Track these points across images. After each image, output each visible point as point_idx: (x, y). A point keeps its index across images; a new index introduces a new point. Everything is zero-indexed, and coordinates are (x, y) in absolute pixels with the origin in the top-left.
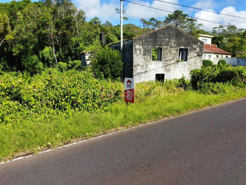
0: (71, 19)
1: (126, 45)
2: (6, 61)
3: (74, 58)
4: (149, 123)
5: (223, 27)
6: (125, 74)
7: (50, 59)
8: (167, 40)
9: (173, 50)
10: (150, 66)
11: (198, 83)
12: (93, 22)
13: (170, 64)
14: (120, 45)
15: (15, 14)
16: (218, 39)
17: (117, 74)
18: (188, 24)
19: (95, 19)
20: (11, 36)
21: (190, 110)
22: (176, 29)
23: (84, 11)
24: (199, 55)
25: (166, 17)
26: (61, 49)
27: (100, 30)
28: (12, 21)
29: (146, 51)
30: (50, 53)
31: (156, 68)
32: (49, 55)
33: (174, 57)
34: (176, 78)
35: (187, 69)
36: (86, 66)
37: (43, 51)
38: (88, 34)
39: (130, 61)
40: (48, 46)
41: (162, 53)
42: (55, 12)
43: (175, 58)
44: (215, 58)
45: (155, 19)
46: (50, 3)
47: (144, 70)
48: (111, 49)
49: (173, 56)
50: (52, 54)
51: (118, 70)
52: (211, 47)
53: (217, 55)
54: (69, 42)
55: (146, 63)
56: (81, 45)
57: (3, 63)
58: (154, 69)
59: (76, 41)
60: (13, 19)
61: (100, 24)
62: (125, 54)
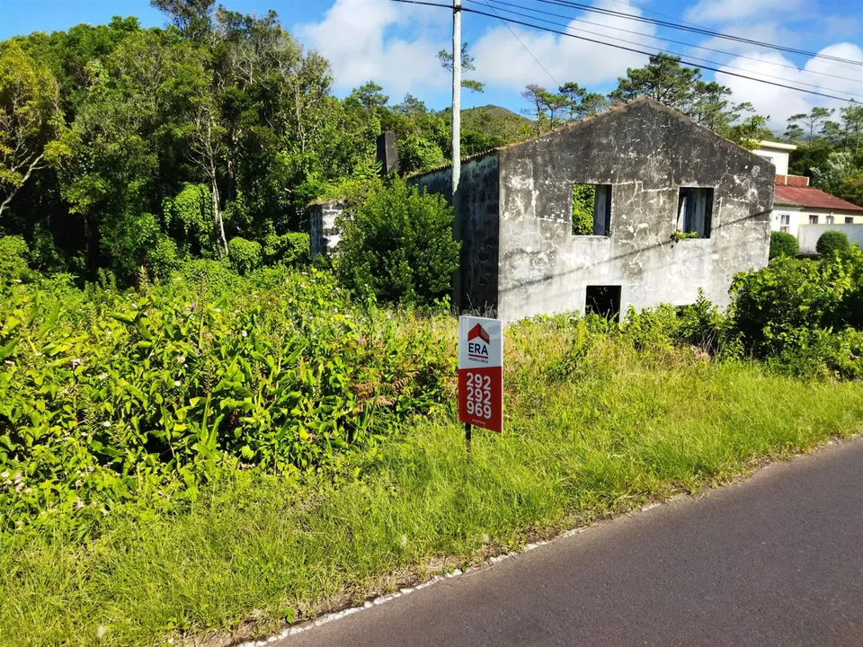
0: (276, 84)
1: (471, 177)
2: (49, 236)
3: (285, 225)
4: (573, 532)
5: (828, 115)
6: (469, 285)
7: (203, 227)
8: (633, 155)
9: (655, 195)
10: (567, 255)
11: (767, 330)
12: (360, 100)
13: (643, 250)
14: (451, 178)
15: (82, 69)
16: (812, 157)
17: (437, 285)
18: (699, 103)
19: (366, 90)
20: (64, 146)
21: (753, 461)
22: (666, 113)
23: (326, 59)
24: (759, 215)
25: (619, 79)
26: (240, 193)
27: (378, 123)
28: (69, 94)
29: (549, 200)
30: (202, 207)
31: (588, 263)
32: (197, 214)
33: (659, 223)
34: (665, 304)
35: (711, 268)
36: (324, 255)
37: (178, 199)
38: (338, 140)
39: (487, 237)
40: (196, 181)
41: (613, 205)
42: (220, 62)
43: (664, 225)
44: (804, 226)
45: (580, 87)
46: (205, 30)
47: (540, 270)
48: (415, 191)
49: (653, 217)
50: (209, 211)
51: (442, 273)
52: (789, 185)
53: (813, 214)
54: (269, 169)
55: (550, 246)
56: (312, 179)
57: (39, 240)
58: (582, 268)
59: (294, 162)
60: (75, 88)
61: (385, 105)
62: (468, 210)
